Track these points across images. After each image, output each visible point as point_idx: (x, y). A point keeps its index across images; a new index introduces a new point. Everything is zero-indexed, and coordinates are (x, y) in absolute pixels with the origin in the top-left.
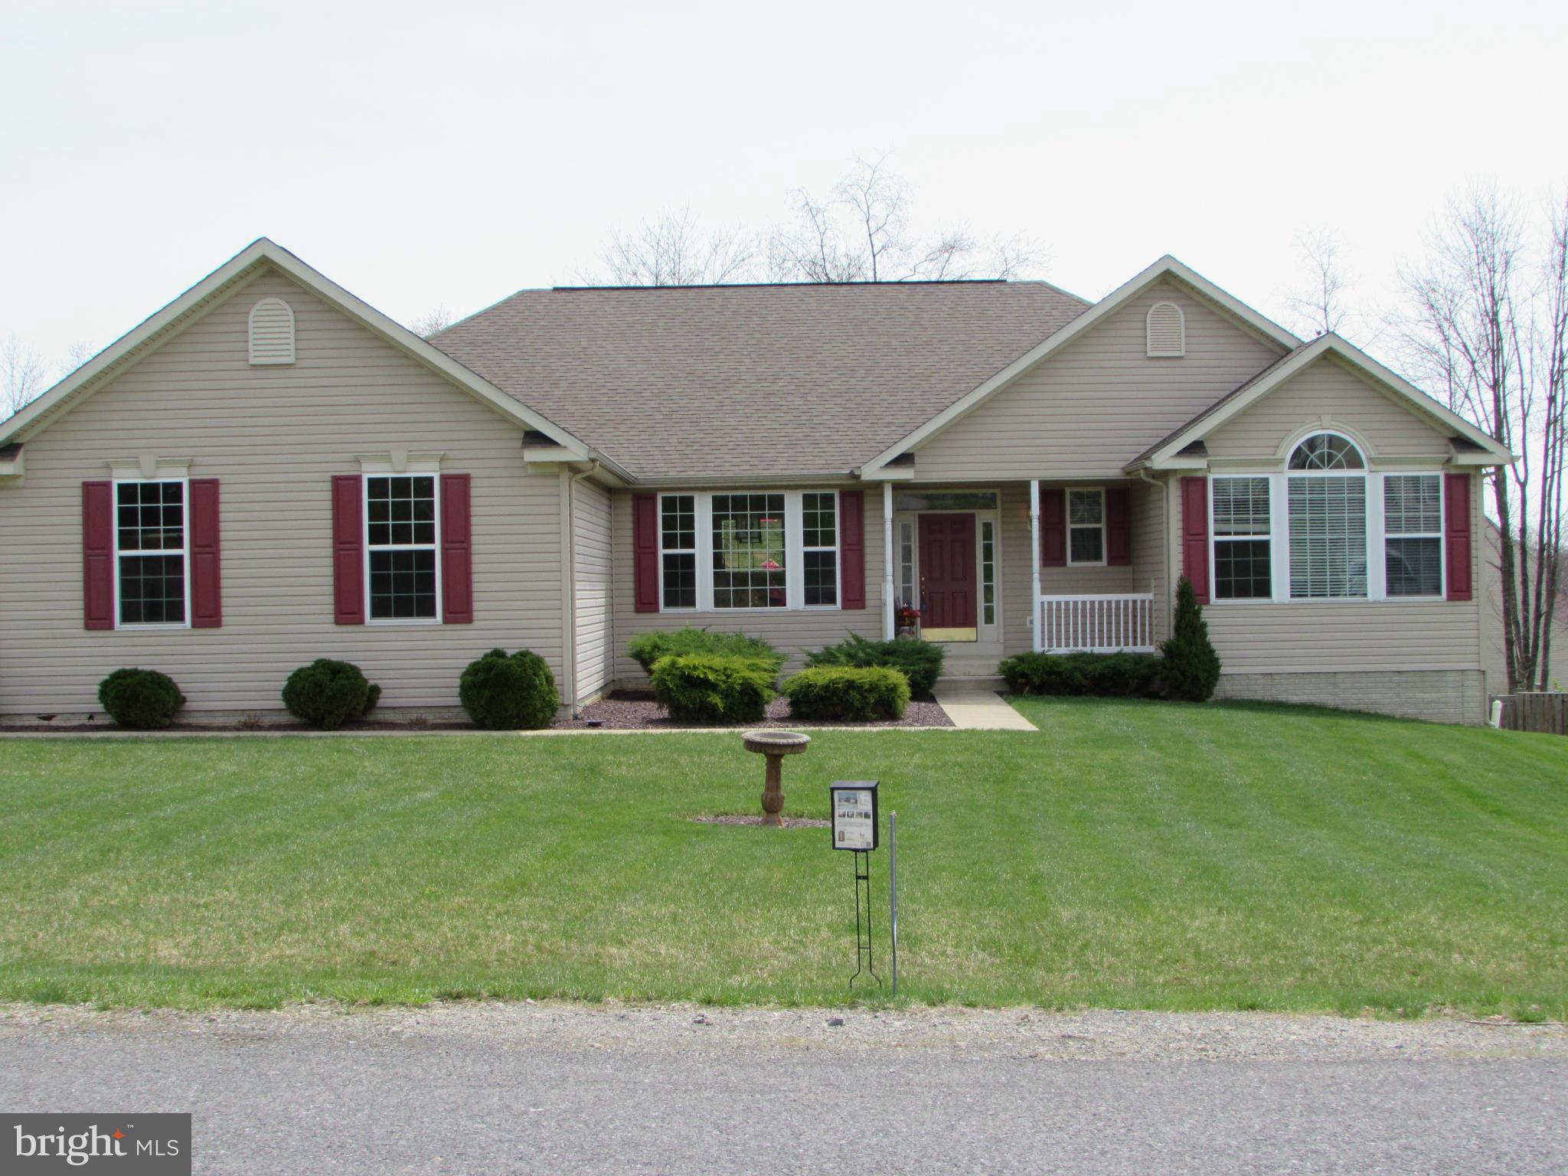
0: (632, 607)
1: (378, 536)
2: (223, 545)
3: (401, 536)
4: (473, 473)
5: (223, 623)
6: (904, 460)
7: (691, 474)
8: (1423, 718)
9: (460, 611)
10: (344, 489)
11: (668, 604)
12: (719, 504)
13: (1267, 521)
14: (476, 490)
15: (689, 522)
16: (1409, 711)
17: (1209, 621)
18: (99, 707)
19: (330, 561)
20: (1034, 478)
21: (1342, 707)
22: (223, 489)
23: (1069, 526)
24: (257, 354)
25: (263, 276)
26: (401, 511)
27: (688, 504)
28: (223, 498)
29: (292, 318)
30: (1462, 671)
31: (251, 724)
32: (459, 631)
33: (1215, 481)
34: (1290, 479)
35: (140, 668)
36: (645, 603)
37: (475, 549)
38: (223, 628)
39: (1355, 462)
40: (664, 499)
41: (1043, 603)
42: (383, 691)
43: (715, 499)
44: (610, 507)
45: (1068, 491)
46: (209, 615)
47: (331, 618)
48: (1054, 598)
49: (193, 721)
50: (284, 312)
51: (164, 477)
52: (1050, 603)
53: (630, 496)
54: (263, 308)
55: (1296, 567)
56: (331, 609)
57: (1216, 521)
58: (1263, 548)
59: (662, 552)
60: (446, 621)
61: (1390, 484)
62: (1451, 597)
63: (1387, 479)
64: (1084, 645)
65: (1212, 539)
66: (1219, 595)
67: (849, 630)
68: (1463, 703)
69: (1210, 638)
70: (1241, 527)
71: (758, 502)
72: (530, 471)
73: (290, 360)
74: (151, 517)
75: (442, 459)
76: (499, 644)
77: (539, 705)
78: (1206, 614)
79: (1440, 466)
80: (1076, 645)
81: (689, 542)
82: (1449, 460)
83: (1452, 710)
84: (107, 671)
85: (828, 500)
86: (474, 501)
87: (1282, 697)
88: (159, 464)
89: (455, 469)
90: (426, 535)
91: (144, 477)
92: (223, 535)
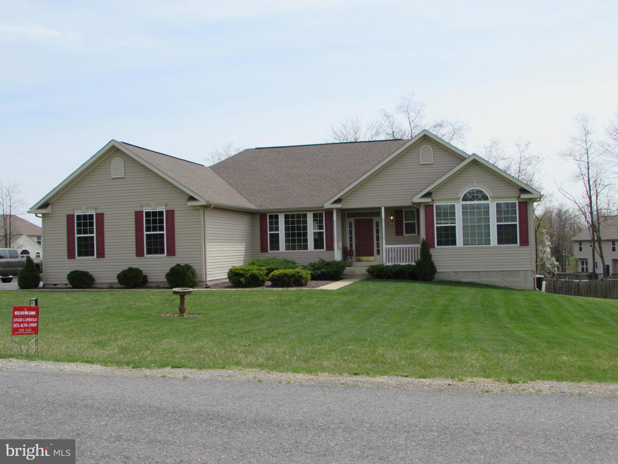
0: (260, 251)
1: (148, 229)
2: (105, 233)
3: (155, 229)
4: (175, 209)
5: (105, 256)
6: (338, 201)
7: (276, 207)
8: (511, 287)
9: (172, 252)
10: (138, 215)
11: (271, 250)
12: (286, 217)
13: (455, 219)
14: (176, 215)
15: (277, 223)
16: (507, 285)
17: (433, 254)
18: (67, 282)
19: (134, 237)
20: (383, 206)
21: (482, 283)
22: (105, 216)
23: (404, 222)
24: (114, 175)
25: (115, 151)
26: (155, 221)
27: (277, 217)
28: (105, 219)
29: (123, 163)
30: (526, 271)
31: (111, 287)
32: (171, 258)
33: (436, 206)
34: (463, 205)
35: (80, 270)
36: (264, 249)
37: (176, 233)
38: (105, 258)
39: (485, 198)
40: (269, 216)
41: (386, 248)
42: (148, 277)
43: (285, 215)
44: (253, 219)
45: (404, 210)
46: (101, 254)
47: (135, 255)
48: (390, 246)
49: (98, 286)
50: (120, 162)
51: (89, 213)
52: (389, 248)
53: (259, 215)
54: (116, 161)
55: (465, 235)
56: (135, 252)
57: (437, 219)
58: (454, 228)
59: (269, 233)
60: (167, 255)
61: (498, 205)
62: (521, 245)
63: (497, 204)
64: (397, 262)
65: (435, 226)
66: (438, 245)
67: (319, 258)
68: (526, 282)
69: (433, 259)
70: (445, 221)
71: (299, 216)
72: (192, 208)
73: (123, 176)
74: (85, 224)
75: (166, 205)
76: (179, 262)
77: (188, 281)
78: (432, 251)
79: (516, 199)
80: (395, 262)
81: (277, 229)
82: (519, 197)
83: (522, 285)
84: (69, 271)
85: (321, 215)
86: (176, 218)
87: (461, 280)
88: (87, 209)
89: (170, 208)
90: (162, 229)
91: (83, 213)
92: (105, 230)
